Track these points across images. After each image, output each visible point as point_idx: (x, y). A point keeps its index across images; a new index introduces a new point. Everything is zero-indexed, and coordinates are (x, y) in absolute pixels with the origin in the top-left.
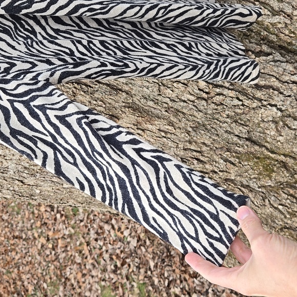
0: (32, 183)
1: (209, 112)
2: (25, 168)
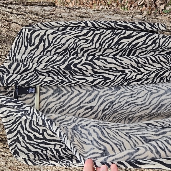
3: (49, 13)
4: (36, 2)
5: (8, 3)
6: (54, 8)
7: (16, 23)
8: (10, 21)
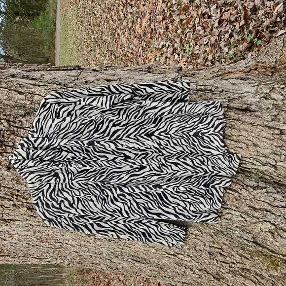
0: (116, 262)
1: (224, 224)
2: (112, 253)
3: (73, 78)
4: (60, 67)
5: (31, 70)
6: (79, 71)
7: (39, 95)
8: (33, 94)
